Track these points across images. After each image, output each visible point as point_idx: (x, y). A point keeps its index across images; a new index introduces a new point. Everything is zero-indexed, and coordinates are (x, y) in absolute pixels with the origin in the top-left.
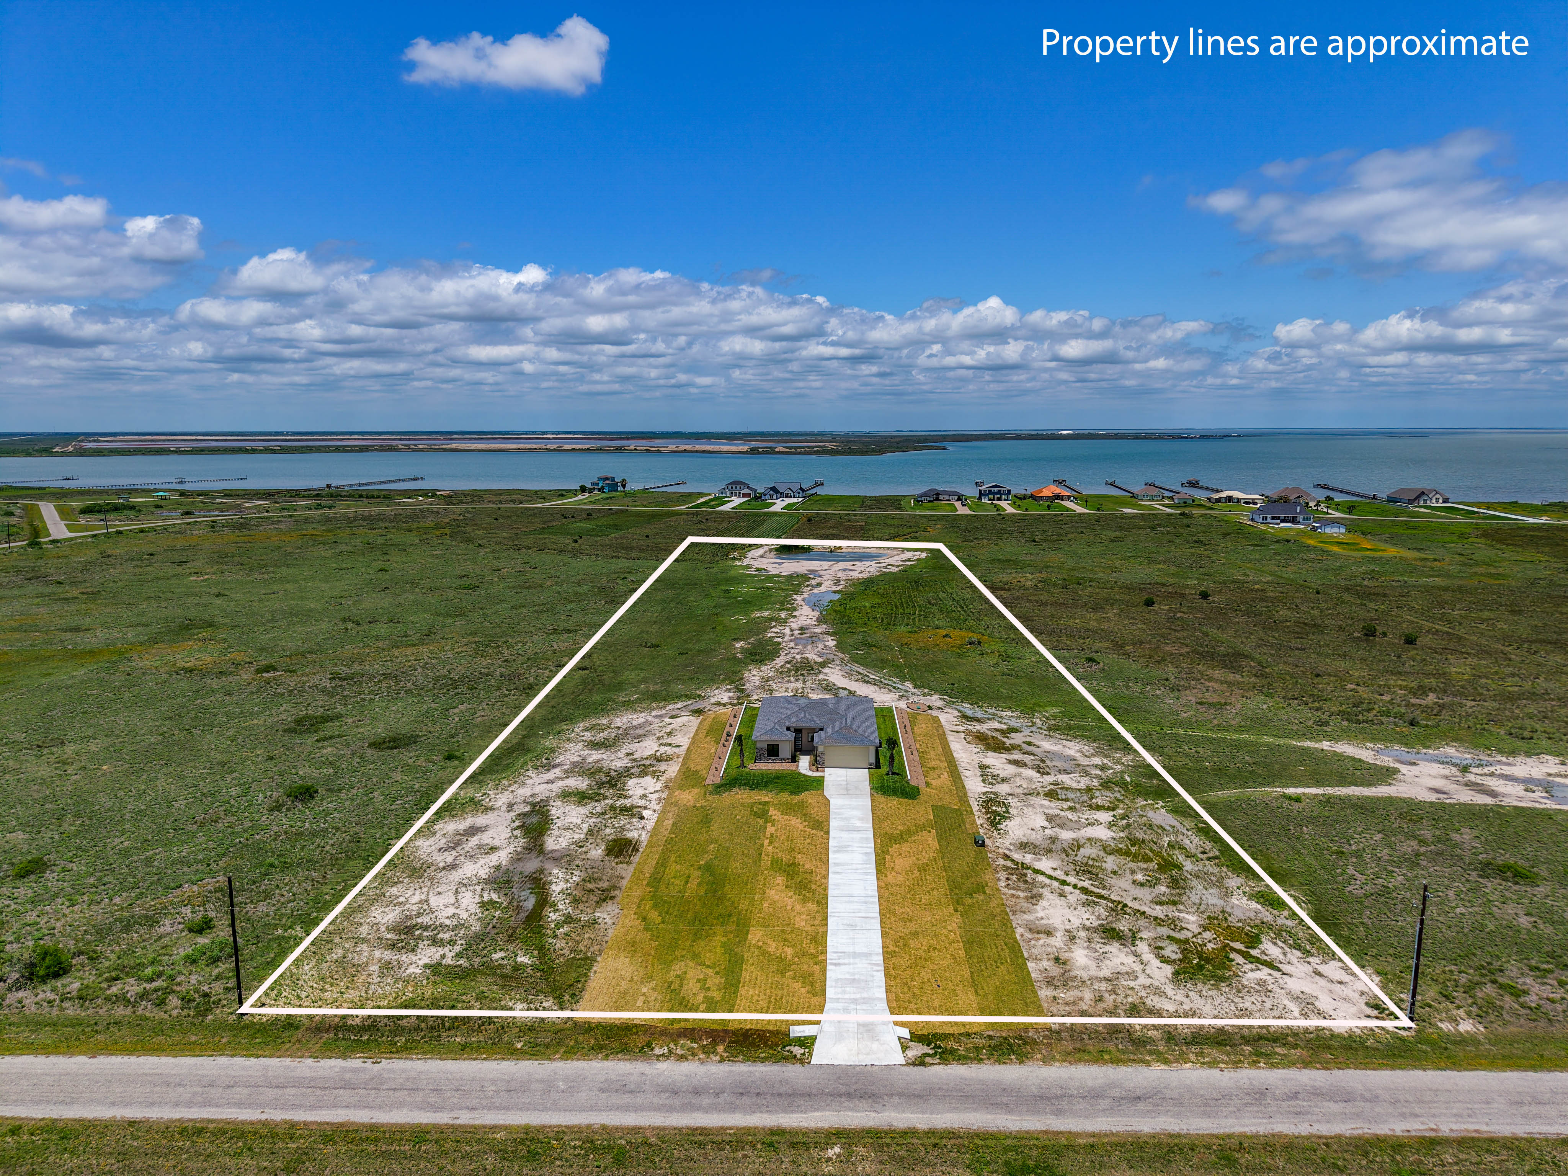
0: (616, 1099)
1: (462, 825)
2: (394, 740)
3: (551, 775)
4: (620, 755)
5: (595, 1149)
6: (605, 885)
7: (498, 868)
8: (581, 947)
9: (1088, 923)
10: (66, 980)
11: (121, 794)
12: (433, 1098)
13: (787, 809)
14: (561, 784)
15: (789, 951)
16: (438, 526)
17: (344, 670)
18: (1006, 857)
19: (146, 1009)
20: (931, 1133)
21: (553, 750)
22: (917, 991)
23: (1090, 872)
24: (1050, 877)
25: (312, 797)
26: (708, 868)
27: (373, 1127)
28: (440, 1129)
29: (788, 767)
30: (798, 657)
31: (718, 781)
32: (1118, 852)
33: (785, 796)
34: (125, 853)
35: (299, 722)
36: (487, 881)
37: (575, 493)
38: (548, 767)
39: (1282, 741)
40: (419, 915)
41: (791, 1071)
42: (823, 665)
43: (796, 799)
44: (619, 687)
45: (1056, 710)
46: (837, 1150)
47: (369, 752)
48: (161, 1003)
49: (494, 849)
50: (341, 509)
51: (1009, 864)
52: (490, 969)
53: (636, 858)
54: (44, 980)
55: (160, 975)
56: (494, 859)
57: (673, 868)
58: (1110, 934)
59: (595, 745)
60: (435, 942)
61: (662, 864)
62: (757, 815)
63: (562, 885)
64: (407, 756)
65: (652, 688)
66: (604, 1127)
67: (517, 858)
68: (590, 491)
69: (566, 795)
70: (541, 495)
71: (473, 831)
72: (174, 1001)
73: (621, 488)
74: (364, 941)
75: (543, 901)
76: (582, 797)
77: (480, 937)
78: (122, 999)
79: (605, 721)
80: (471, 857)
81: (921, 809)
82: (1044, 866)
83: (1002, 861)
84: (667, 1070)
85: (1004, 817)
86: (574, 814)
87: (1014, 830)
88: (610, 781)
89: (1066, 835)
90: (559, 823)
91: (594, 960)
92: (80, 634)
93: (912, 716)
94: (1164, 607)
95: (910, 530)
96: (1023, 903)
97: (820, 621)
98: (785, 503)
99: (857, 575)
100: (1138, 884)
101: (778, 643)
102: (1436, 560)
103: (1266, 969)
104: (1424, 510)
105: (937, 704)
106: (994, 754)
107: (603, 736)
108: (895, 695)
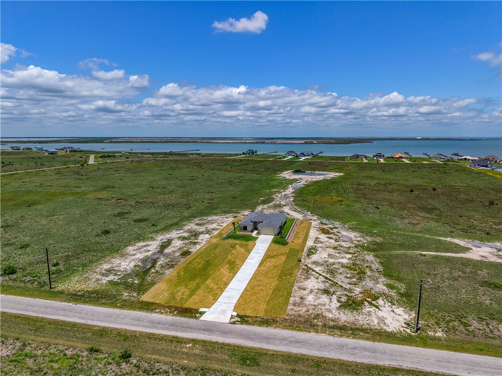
0: (135, 322)
1: (144, 244)
2: (141, 219)
3: (179, 232)
5: (119, 336)
6: (173, 263)
7: (146, 256)
8: (155, 280)
9: (320, 288)
10: (13, 275)
11: (60, 229)
12: (84, 316)
13: (242, 246)
14: (181, 234)
15: (216, 286)
16: (195, 163)
17: (141, 201)
18: (306, 265)
19: (29, 285)
20: (223, 344)
21: (184, 225)
22: (247, 302)
23: (332, 272)
24: (317, 273)
25: (108, 233)
26: (208, 261)
27: (63, 322)
28: (80, 324)
29: (249, 233)
30: (278, 203)
31: (225, 236)
32: (347, 267)
33: (244, 242)
35: (119, 213)
36: (141, 260)
37: (241, 155)
38: (179, 230)
39: (432, 237)
40: (116, 267)
41: (192, 321)
42: (284, 206)
43: (246, 243)
44: (216, 209)
45: (355, 223)
46: (190, 345)
47: (132, 222)
48: (33, 283)
49: (149, 251)
50: (171, 158)
51: (306, 268)
52: (125, 283)
53: (187, 257)
54: (8, 274)
56: (147, 254)
57: (197, 260)
58: (326, 292)
59: (198, 224)
60: (115, 275)
61: (195, 259)
62: (232, 247)
63: (161, 262)
64: (142, 224)
65: (226, 209)
66: (126, 330)
68: (246, 154)
69: (179, 238)
70: (230, 155)
71: (146, 246)
73: (255, 153)
76: (184, 239)
77: (128, 275)
78: (24, 281)
79: (205, 218)
80: (141, 253)
81: (285, 249)
82: (317, 269)
83: (304, 267)
84: (155, 316)
85: (313, 254)
86: (178, 243)
87: (314, 258)
88: (196, 235)
89: (331, 261)
90: (172, 245)
91: (156, 284)
92: (78, 188)
93: (302, 222)
94: (417, 193)
95: (342, 167)
96: (302, 280)
97: (293, 193)
98: (305, 158)
99: (315, 180)
100: (347, 277)
101: (275, 199)
103: (374, 308)
105: (315, 219)
106: (323, 235)
107: (202, 222)
108: (302, 215)
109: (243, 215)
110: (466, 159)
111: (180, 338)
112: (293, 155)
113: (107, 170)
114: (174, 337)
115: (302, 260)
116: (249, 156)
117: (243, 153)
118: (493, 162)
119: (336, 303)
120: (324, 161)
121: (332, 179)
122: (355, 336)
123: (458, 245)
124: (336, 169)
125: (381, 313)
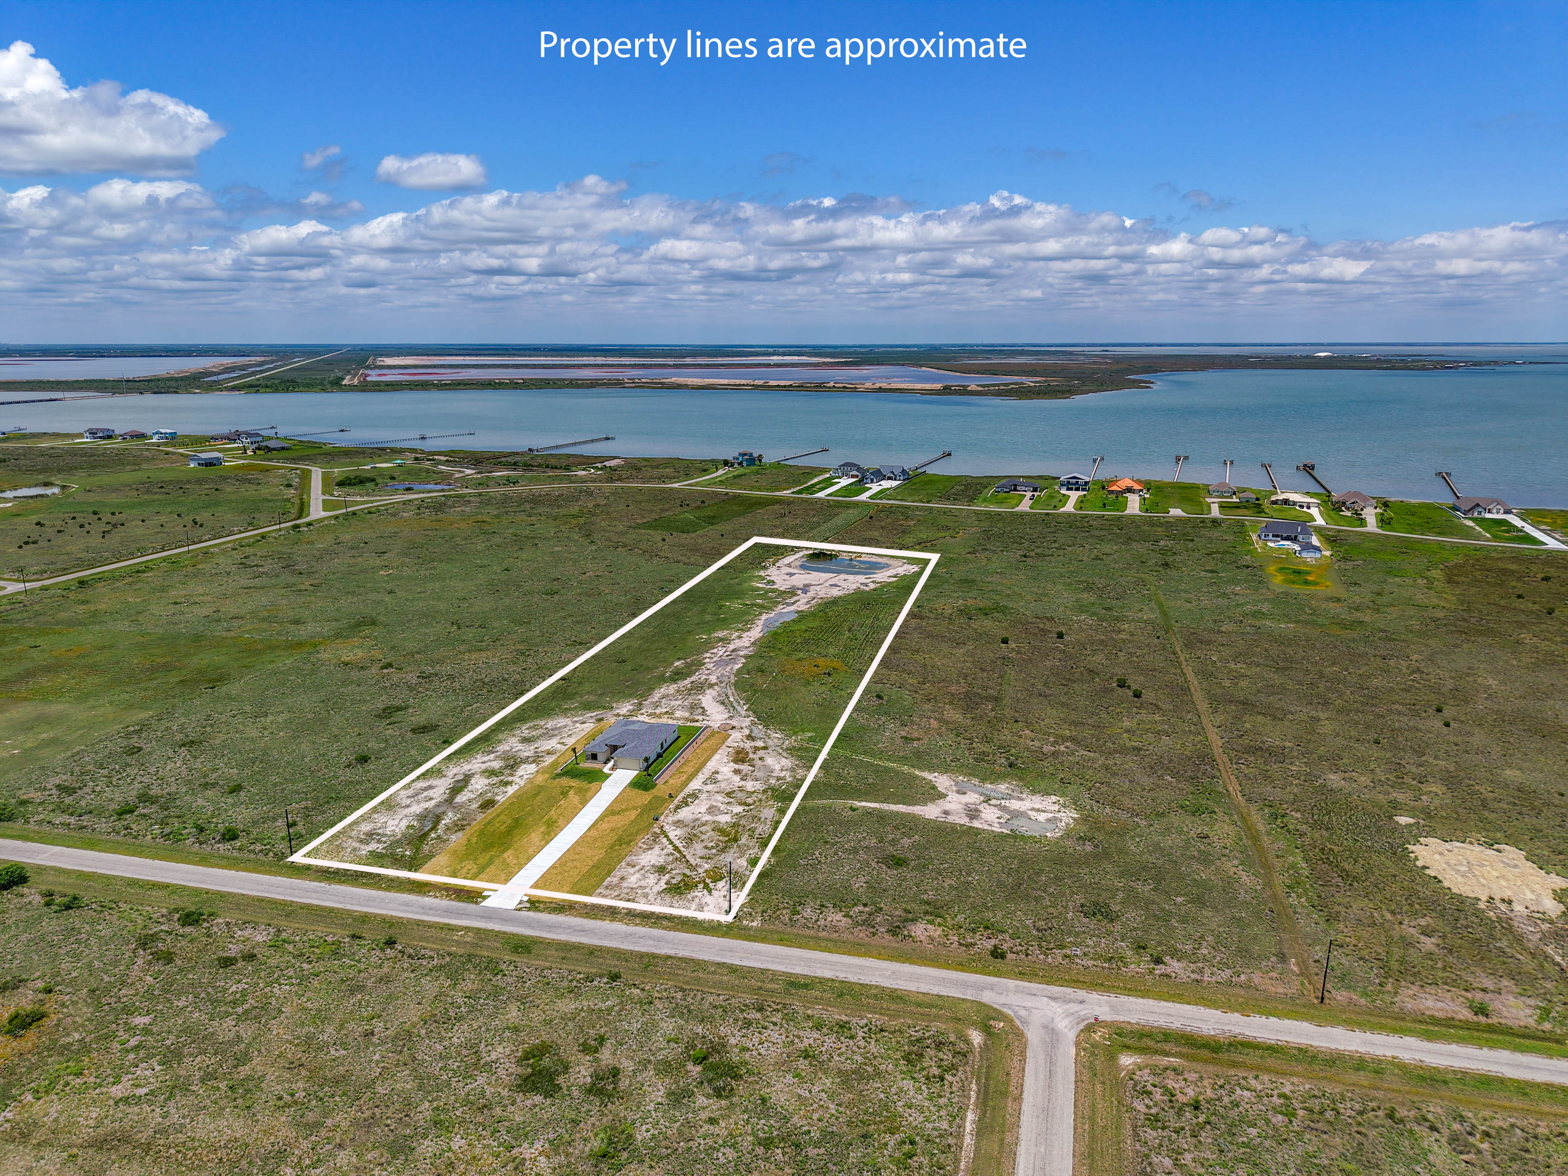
0: (401, 908)
1: (423, 784)
2: (424, 727)
3: (486, 759)
4: (532, 748)
5: (384, 922)
6: (465, 823)
7: (426, 809)
8: (434, 850)
9: (657, 863)
10: (236, 841)
11: (284, 750)
12: (342, 899)
13: (579, 791)
14: (488, 764)
15: (515, 861)
17: (430, 670)
18: (661, 827)
19: (261, 857)
20: (499, 932)
21: (500, 741)
22: (548, 884)
23: (691, 839)
24: (669, 840)
25: (366, 761)
27: (318, 906)
28: (339, 909)
29: (599, 767)
30: (705, 677)
31: (561, 770)
32: (721, 830)
33: (584, 784)
34: (275, 785)
35: (384, 710)
36: (417, 815)
37: (717, 467)
38: (490, 752)
40: (380, 828)
41: (471, 907)
42: (711, 686)
43: (588, 785)
44: (573, 696)
45: (810, 734)
46: (462, 933)
47: (409, 733)
48: (266, 854)
49: (431, 799)
51: (659, 831)
52: (392, 856)
53: (489, 811)
54: (228, 841)
55: (269, 843)
56: (428, 804)
57: (502, 817)
58: (660, 869)
59: (524, 740)
60: (379, 841)
61: (499, 815)
62: (562, 793)
63: (448, 821)
64: (425, 739)
65: (592, 698)
66: (391, 916)
67: (437, 806)
68: (731, 465)
69: (485, 772)
70: (688, 469)
71: (430, 787)
72: (271, 854)
73: (757, 463)
74: (351, 838)
75: (434, 828)
76: (492, 773)
77: (397, 842)
78: (253, 851)
79: (543, 723)
80: (418, 802)
81: (645, 797)
82: (674, 833)
83: (657, 829)
84: (427, 901)
85: (687, 805)
86: (481, 783)
87: (685, 814)
88: (514, 764)
89: (706, 818)
90: (470, 788)
91: (434, 856)
92: (299, 627)
93: (713, 734)
94: (1014, 646)
95: (942, 535)
96: (640, 851)
97: (754, 644)
98: (880, 488)
99: (836, 592)
100: (706, 847)
101: (705, 663)
102: (1339, 600)
103: (705, 892)
104: (1470, 523)
105: (744, 725)
106: (732, 764)
107: (534, 733)
108: (727, 715)
109: (618, 715)
110: (1286, 502)
111: (453, 925)
112: (853, 476)
113: (358, 548)
114: (445, 924)
115: (662, 818)
116: (735, 477)
117: (726, 463)
118: (1349, 514)
119: (662, 885)
120: (917, 507)
121: (874, 590)
122: (654, 925)
123: (934, 788)
124: (920, 544)
125: (708, 899)
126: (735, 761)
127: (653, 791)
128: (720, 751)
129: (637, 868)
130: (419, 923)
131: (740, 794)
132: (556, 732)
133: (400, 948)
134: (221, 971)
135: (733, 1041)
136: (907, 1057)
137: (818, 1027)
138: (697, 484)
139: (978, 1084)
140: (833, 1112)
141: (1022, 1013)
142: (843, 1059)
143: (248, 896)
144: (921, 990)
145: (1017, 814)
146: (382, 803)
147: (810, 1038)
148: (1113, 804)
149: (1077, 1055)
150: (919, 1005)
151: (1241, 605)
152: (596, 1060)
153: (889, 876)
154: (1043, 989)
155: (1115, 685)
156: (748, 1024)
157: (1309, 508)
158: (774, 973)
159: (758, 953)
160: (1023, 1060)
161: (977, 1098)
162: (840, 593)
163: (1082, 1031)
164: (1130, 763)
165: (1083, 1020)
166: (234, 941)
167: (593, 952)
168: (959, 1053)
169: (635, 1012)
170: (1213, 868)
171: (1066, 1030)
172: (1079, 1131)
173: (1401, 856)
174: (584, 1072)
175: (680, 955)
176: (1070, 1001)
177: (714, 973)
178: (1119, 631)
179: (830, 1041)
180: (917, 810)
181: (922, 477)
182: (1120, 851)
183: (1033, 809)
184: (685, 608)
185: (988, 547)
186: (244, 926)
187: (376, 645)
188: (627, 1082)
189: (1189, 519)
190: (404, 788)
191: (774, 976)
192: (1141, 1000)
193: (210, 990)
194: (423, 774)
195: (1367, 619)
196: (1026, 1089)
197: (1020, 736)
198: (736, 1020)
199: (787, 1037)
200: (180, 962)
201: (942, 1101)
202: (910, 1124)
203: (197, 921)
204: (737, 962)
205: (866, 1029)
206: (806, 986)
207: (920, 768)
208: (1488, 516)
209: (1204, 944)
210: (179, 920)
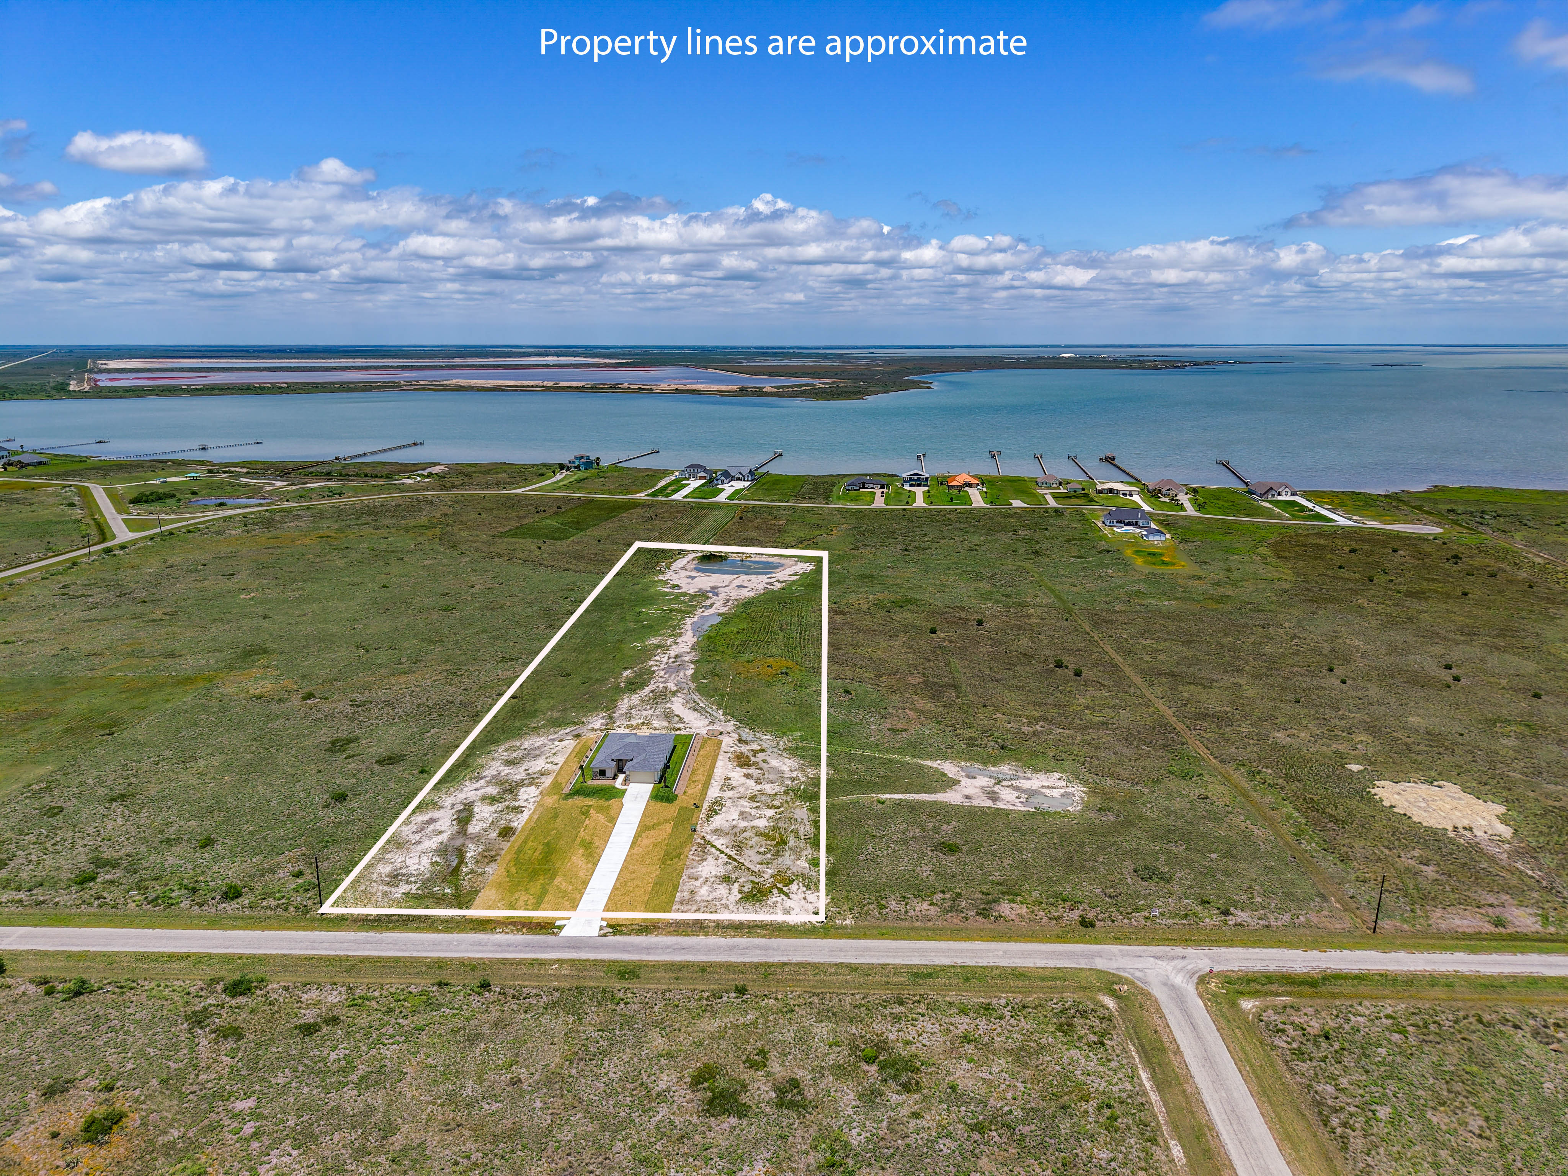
1: (425, 817)
2: (390, 758)
3: (478, 785)
4: (521, 770)
5: (464, 965)
6: (493, 853)
7: (442, 843)
8: (476, 884)
9: (719, 874)
10: (242, 899)
11: (240, 796)
12: (403, 947)
13: (600, 810)
14: (483, 791)
15: (571, 888)
17: (359, 698)
18: (703, 837)
19: (280, 912)
20: (594, 960)
21: (482, 766)
22: (619, 906)
23: (740, 847)
24: (718, 849)
25: (345, 799)
26: (548, 845)
29: (610, 783)
30: (661, 685)
31: (568, 791)
32: (764, 835)
33: (602, 802)
35: (333, 743)
36: (435, 851)
38: (478, 779)
39: (914, 760)
40: (401, 868)
41: (550, 939)
43: (607, 803)
44: (533, 714)
46: (556, 966)
47: (376, 766)
48: (286, 909)
49: (441, 832)
50: (349, 497)
51: (702, 842)
52: (432, 895)
53: (512, 839)
54: (232, 899)
55: (282, 897)
56: (440, 838)
57: (530, 844)
59: (509, 763)
60: (408, 882)
61: (525, 842)
62: (583, 813)
63: (472, 853)
64: (397, 770)
65: (555, 714)
66: (468, 958)
67: (452, 838)
69: (484, 799)
70: (522, 474)
71: (432, 821)
72: (292, 909)
73: (595, 465)
74: (376, 881)
75: (462, 861)
76: (492, 800)
77: (429, 880)
78: (268, 907)
79: (518, 744)
80: (428, 837)
81: (672, 810)
82: (719, 842)
83: (699, 841)
84: (499, 937)
85: (717, 813)
86: (486, 811)
87: (718, 821)
88: (511, 789)
89: (743, 824)
90: (477, 817)
91: (479, 891)
92: (177, 660)
93: (705, 741)
94: (943, 635)
95: (818, 532)
96: (695, 863)
97: (693, 648)
98: (733, 489)
99: (746, 593)
100: (758, 853)
101: (654, 672)
102: (1200, 578)
103: (783, 896)
104: (1267, 505)
105: (729, 730)
106: (738, 769)
107: (514, 755)
108: (706, 722)
109: (593, 730)
110: (1110, 490)
111: (541, 960)
112: (701, 478)
113: (197, 571)
114: (533, 960)
115: (698, 828)
116: (579, 481)
117: (562, 467)
118: (1167, 500)
119: (736, 895)
120: (779, 507)
121: (783, 589)
122: (750, 934)
123: (944, 775)
124: (801, 542)
125: (789, 903)
126: (741, 766)
127: (677, 802)
128: (720, 758)
129: (701, 880)
130: (504, 962)
131: (763, 798)
132: (537, 752)
133: (498, 990)
134: (307, 1039)
135: (892, 1037)
136: (1060, 1028)
137: (963, 1012)
138: (540, 489)
139: (1134, 1045)
140: (1023, 1089)
141: (1138, 974)
142: (1003, 1039)
143: (292, 957)
144: (1038, 965)
145: (1031, 793)
146: (388, 842)
147: (963, 1024)
148: (1111, 775)
149: (1206, 1005)
150: (1043, 979)
151: (1120, 586)
152: (768, 1074)
153: (950, 861)
154: (1144, 951)
155: (1052, 666)
156: (897, 1018)
157: (1131, 495)
158: (895, 967)
159: (868, 949)
160: (1163, 1017)
161: (1139, 1056)
162: (751, 594)
163: (1197, 984)
164: (1105, 736)
165: (1194, 974)
166: (304, 1006)
167: (704, 969)
168: (1104, 1018)
169: (781, 1021)
170: (1225, 825)
171: (1184, 985)
172: (1244, 1073)
173: (1370, 799)
174: (763, 1088)
175: (794, 961)
176: (1173, 958)
177: (836, 974)
178: (1029, 616)
179: (982, 1023)
180: (940, 797)
181: (768, 478)
182: (1140, 817)
183: (1043, 787)
184: (602, 617)
185: (866, 542)
186: (306, 989)
187: (282, 674)
188: (812, 1091)
189: (1033, 510)
190: (404, 823)
191: (896, 969)
192: (1231, 950)
193: (306, 1061)
194: (417, 808)
195: (1230, 593)
196: (1179, 1043)
197: (996, 720)
198: (884, 1016)
199: (941, 1025)
200: (252, 1036)
201: (1114, 1064)
202: (1097, 1090)
203: (249, 990)
204: (853, 961)
205: (1009, 1008)
206: (930, 975)
207: (921, 758)
208: (1280, 498)
209: (1255, 894)
210: (225, 991)
